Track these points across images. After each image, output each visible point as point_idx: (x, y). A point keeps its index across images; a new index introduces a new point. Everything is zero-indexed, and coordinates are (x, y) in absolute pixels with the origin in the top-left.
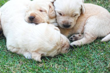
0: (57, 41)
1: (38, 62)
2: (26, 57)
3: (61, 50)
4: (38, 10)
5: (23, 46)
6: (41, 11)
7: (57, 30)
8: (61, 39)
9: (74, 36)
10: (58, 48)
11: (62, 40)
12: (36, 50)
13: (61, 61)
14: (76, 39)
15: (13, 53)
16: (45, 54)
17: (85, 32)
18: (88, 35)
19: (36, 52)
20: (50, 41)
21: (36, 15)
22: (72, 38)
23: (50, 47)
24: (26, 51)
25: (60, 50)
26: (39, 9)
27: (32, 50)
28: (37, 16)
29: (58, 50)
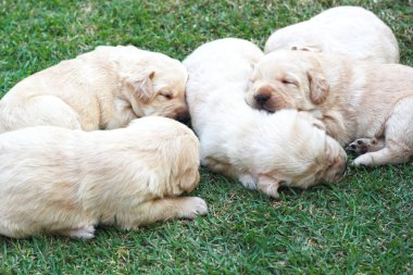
0: (317, 154)
1: (272, 199)
2: (245, 185)
3: (325, 174)
4: (278, 79)
5: (239, 160)
6: (285, 82)
7: (319, 127)
8: (326, 150)
9: (360, 142)
10: (318, 170)
11: (328, 152)
12: (267, 171)
13: (322, 200)
14: (364, 150)
15: (215, 174)
16: (289, 181)
17: (388, 136)
18: (394, 143)
19: (269, 176)
20: (301, 153)
21: (273, 93)
22: (353, 146)
23: (301, 166)
24: (246, 171)
25: (322, 175)
26: (280, 76)
27: (259, 171)
28: (275, 95)
29: (319, 173)
